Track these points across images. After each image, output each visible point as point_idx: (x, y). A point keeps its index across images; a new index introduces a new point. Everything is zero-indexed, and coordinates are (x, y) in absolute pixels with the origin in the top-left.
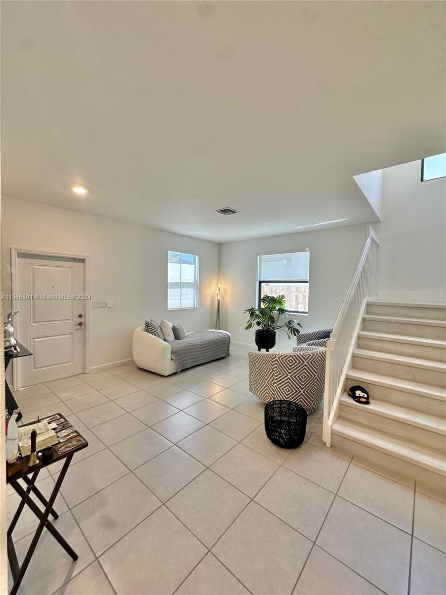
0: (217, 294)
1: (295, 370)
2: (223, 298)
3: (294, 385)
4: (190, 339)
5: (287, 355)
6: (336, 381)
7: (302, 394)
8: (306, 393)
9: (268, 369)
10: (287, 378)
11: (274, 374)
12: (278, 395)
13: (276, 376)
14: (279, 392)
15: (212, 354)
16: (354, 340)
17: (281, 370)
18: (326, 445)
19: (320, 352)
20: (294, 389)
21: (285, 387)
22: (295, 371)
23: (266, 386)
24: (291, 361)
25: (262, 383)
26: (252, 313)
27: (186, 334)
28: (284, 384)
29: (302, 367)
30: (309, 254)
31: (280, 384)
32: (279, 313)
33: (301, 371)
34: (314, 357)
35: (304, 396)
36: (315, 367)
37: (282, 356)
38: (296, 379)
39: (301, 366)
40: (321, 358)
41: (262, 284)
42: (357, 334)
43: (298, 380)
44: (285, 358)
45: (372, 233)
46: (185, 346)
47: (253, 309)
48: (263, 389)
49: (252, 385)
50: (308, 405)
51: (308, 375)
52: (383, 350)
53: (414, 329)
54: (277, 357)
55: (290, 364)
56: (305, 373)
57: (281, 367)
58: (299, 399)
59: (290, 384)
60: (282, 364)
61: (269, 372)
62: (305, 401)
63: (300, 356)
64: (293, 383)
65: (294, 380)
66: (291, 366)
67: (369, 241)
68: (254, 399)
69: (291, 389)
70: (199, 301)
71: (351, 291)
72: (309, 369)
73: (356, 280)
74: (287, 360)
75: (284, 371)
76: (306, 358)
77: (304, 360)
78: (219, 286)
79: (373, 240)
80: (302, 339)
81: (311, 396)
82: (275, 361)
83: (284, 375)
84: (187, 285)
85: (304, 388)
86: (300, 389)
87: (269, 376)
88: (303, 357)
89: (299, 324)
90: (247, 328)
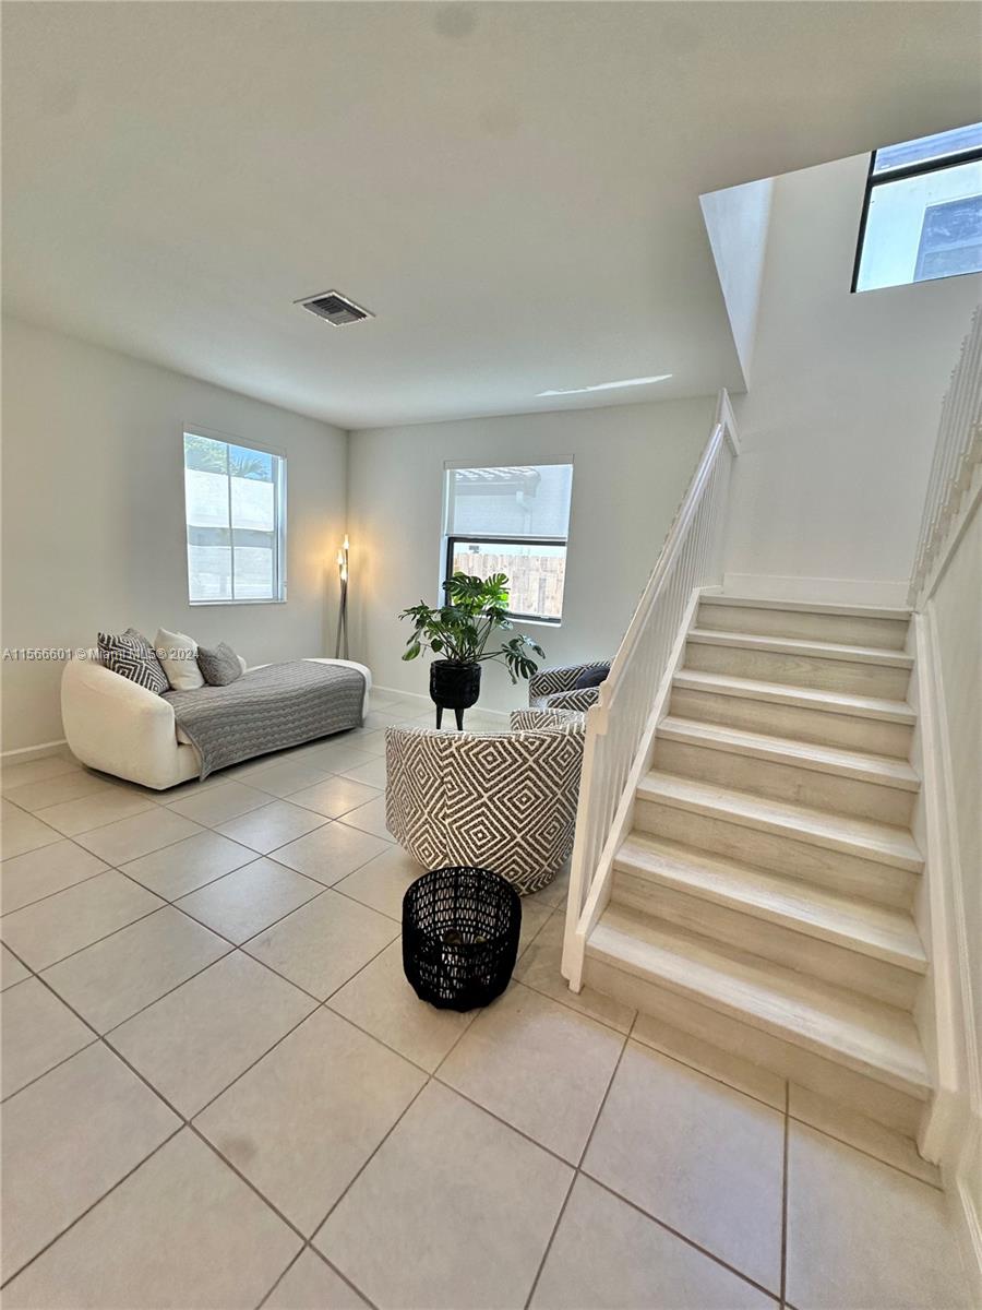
0: (341, 566)
1: (500, 782)
2: (357, 577)
3: (499, 821)
4: (253, 686)
5: (481, 742)
6: (609, 806)
7: (518, 844)
8: (531, 840)
9: (430, 778)
10: (479, 802)
11: (444, 793)
12: (455, 846)
13: (450, 798)
14: (458, 841)
15: (313, 723)
16: (661, 697)
17: (463, 782)
18: (568, 985)
19: (571, 731)
20: (498, 831)
21: (475, 826)
22: (501, 785)
23: (424, 824)
24: (490, 758)
25: (415, 813)
26: (421, 615)
27: (245, 671)
28: (472, 820)
29: (522, 774)
30: (572, 469)
31: (462, 818)
32: (491, 620)
33: (519, 784)
34: (555, 745)
35: (523, 849)
36: (556, 773)
37: (466, 743)
38: (504, 805)
39: (518, 772)
40: (574, 749)
41: (456, 544)
42: (670, 677)
43: (508, 809)
44: (475, 750)
45: (727, 414)
46: (226, 707)
47: (424, 607)
48: (417, 831)
49: (392, 815)
50: (532, 868)
51: (535, 795)
52: (729, 722)
53: (806, 666)
54: (454, 745)
55: (489, 767)
56: (530, 789)
57: (465, 774)
58: (511, 856)
59: (487, 818)
60: (467, 766)
61: (432, 785)
62: (525, 862)
63: (516, 744)
64: (494, 816)
65: (498, 808)
66: (491, 771)
67: (718, 435)
68: (398, 852)
69: (491, 833)
70: (289, 583)
71: (666, 563)
72: (540, 778)
73: (680, 532)
74: (480, 756)
75: (472, 784)
76: (532, 748)
77: (526, 754)
78: (346, 545)
79: (726, 431)
80: (541, 687)
81: (541, 845)
82: (447, 757)
83: (471, 794)
84: (254, 537)
85: (524, 828)
86: (514, 831)
87: (433, 796)
88: (525, 747)
89: (537, 649)
90: (407, 657)
